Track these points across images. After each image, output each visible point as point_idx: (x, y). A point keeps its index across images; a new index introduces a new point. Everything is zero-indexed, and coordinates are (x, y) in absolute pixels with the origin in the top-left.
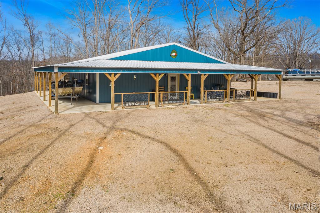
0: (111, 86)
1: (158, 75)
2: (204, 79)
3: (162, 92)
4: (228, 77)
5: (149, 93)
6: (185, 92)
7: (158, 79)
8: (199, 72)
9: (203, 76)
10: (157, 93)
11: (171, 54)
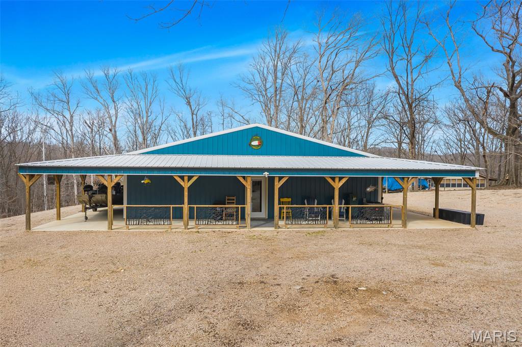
1: (186, 178)
2: (278, 185)
3: (195, 206)
4: (334, 181)
5: (171, 206)
6: (240, 206)
7: (186, 185)
8: (266, 174)
9: (276, 180)
10: (186, 207)
11: (251, 143)
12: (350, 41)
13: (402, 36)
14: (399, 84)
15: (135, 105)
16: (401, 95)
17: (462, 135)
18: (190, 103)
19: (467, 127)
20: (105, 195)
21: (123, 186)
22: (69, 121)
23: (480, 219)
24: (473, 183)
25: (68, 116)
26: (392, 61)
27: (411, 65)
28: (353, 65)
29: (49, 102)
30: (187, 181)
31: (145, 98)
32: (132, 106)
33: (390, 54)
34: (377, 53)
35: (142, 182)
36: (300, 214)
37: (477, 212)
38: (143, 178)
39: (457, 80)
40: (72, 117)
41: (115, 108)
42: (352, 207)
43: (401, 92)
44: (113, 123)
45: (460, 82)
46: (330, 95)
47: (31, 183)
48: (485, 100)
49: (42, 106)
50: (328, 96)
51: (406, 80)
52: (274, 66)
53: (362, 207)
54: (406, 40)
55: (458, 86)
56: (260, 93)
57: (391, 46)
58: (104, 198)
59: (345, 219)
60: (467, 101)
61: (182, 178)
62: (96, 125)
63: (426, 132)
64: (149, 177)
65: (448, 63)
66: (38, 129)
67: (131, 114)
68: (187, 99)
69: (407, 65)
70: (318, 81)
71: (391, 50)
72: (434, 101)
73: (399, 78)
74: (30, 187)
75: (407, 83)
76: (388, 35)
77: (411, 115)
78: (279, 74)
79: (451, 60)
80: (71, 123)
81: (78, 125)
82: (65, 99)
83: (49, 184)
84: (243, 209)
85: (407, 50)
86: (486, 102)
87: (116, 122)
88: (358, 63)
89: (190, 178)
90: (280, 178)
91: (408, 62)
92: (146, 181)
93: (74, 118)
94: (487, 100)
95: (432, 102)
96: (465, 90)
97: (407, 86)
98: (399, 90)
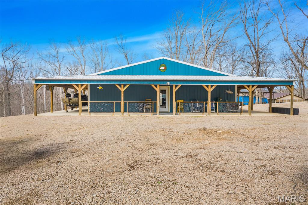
1: (122, 86)
2: (175, 90)
3: (128, 102)
4: (208, 88)
5: (114, 102)
6: (153, 102)
7: (122, 90)
8: (168, 83)
9: (174, 87)
10: (122, 103)
11: (160, 68)
12: (220, 17)
13: (251, 10)
14: (250, 40)
15: (95, 58)
16: (251, 47)
17: (290, 74)
18: (127, 57)
19: (294, 69)
20: (77, 99)
21: (87, 96)
22: (58, 68)
23: (296, 112)
24: (292, 89)
25: (58, 65)
26: (246, 26)
27: (257, 29)
28: (223, 32)
29: (47, 57)
30: (123, 88)
31: (101, 54)
32: (94, 59)
33: (244, 23)
34: (237, 24)
35: (98, 88)
36: (188, 106)
37: (294, 107)
38: (98, 85)
39: (285, 37)
40: (60, 66)
41: (84, 60)
42: (218, 103)
43: (251, 45)
44: (83, 69)
45: (288, 38)
46: (209, 49)
47: (37, 89)
48: (303, 47)
49: (43, 59)
50: (207, 49)
51: (254, 37)
52: (176, 34)
53: (225, 103)
54: (254, 13)
55: (286, 40)
56: (168, 51)
57: (245, 17)
58: (77, 100)
59: (215, 111)
60: (292, 49)
61: (120, 86)
62: (73, 71)
63: (268, 73)
64: (102, 85)
65: (280, 27)
66: (41, 73)
67: (93, 64)
68: (125, 54)
69: (255, 28)
70: (202, 43)
71: (245, 20)
72: (271, 49)
73: (250, 36)
74: (36, 91)
75: (255, 39)
76: (243, 10)
77: (257, 58)
78: (179, 39)
79: (282, 25)
80: (59, 69)
81: (63, 71)
82: (56, 55)
83: (46, 90)
84: (155, 104)
85: (254, 19)
86: (303, 48)
87: (84, 68)
88: (226, 30)
89: (125, 86)
90: (177, 86)
91: (255, 26)
92: (100, 88)
93: (61, 66)
94: (304, 47)
95: (270, 50)
96: (290, 43)
97: (255, 41)
98: (250, 43)
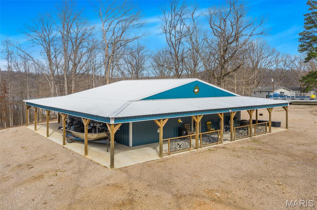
0: (159, 133)
3: (201, 134)
5: (191, 135)
7: (198, 121)
10: (198, 135)
11: (194, 90)
